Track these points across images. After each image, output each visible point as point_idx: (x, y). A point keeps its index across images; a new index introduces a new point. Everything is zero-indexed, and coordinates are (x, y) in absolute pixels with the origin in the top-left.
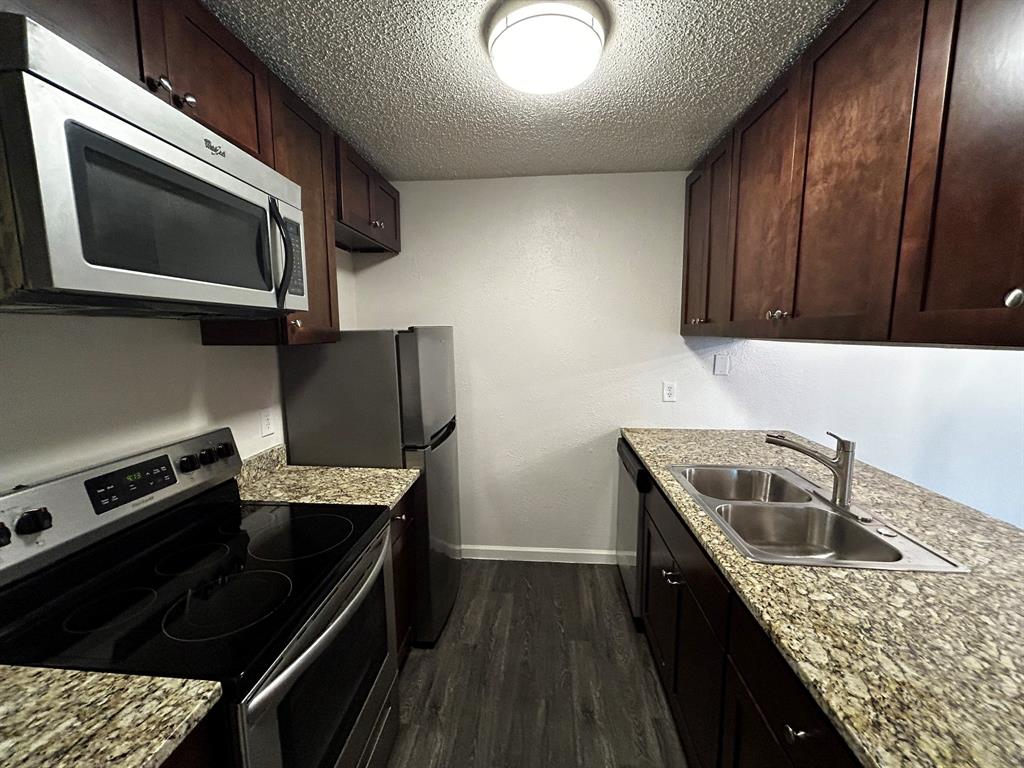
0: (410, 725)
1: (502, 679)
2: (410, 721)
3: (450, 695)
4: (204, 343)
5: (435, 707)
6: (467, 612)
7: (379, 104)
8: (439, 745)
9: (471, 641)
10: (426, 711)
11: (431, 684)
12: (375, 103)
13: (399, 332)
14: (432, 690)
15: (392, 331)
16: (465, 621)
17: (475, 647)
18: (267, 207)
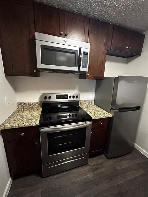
0: (89, 166)
1: (116, 185)
2: (91, 165)
3: (101, 171)
4: (80, 79)
5: (97, 169)
6: (123, 161)
7: (121, 8)
8: (90, 175)
9: (118, 168)
10: (94, 167)
11: (100, 165)
12: (120, 9)
13: (115, 77)
14: (99, 166)
15: (114, 77)
16: (121, 162)
17: (117, 170)
18: (78, 50)
